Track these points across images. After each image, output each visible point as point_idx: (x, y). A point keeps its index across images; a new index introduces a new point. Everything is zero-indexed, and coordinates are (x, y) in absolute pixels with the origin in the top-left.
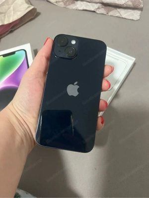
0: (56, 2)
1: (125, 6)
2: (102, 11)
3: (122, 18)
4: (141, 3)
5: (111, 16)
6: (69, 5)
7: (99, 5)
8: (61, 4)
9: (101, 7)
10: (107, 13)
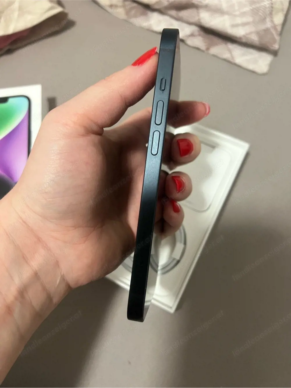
0: (111, 6)
1: (244, 40)
2: (199, 42)
3: (235, 64)
4: (275, 41)
5: (214, 56)
6: (135, 16)
7: (194, 29)
8: (120, 13)
9: (197, 33)
10: (208, 49)
